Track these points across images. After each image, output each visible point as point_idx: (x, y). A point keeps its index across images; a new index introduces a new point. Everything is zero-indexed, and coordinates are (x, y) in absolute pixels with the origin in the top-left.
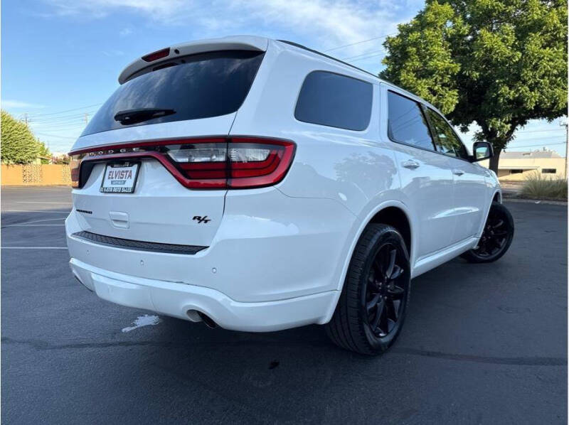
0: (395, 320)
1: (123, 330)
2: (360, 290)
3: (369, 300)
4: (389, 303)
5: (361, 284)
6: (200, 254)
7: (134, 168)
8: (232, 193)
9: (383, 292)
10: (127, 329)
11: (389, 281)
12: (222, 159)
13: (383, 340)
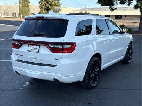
0: (97, 81)
1: (24, 86)
2: (89, 72)
3: (91, 75)
4: (95, 77)
5: (89, 71)
6: (56, 67)
7: (38, 47)
8: (63, 54)
9: (94, 74)
10: (25, 86)
11: (96, 71)
12: (61, 47)
13: (94, 85)
